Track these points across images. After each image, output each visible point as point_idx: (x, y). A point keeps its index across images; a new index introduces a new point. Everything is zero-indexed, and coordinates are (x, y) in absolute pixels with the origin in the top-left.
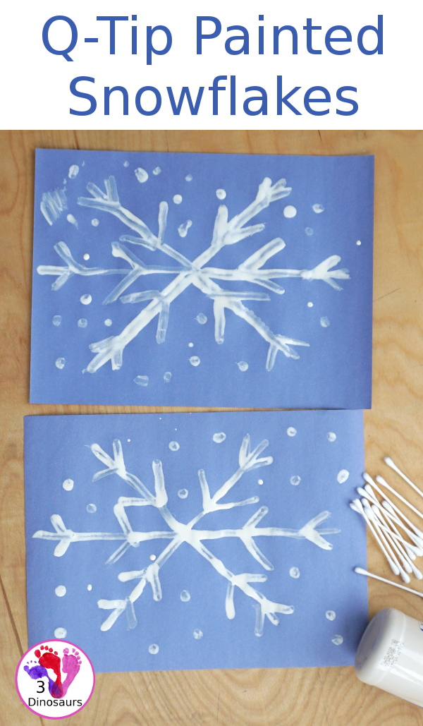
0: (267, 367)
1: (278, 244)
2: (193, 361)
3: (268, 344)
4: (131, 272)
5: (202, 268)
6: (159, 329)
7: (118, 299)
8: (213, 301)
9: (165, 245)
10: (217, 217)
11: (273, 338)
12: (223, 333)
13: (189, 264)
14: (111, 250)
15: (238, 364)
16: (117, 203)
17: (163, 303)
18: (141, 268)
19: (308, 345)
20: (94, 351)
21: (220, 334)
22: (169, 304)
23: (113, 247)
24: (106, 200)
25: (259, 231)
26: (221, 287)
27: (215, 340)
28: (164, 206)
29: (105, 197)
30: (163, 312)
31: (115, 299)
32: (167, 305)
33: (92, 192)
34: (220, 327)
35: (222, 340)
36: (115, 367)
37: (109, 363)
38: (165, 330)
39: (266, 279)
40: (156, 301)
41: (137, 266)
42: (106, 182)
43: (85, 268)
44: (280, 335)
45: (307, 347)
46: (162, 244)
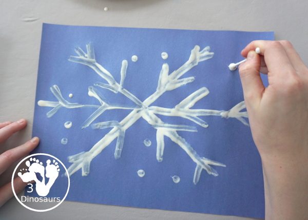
0: (194, 181)
1: (204, 91)
2: (140, 173)
3: (195, 164)
4: (100, 107)
5: (149, 106)
6: (117, 149)
7: (90, 125)
8: (156, 130)
9: (124, 89)
10: (161, 71)
11: (199, 160)
12: (162, 154)
13: (140, 103)
14: (88, 91)
15: (173, 177)
16: (94, 60)
17: (121, 130)
18: (107, 105)
19: (225, 166)
20: (70, 161)
21: (160, 155)
22: (125, 131)
23: (89, 89)
24: (86, 57)
25: (190, 81)
26: (162, 120)
27: (156, 159)
28: (124, 63)
29: (86, 55)
30: (121, 137)
31: (88, 125)
32: (123, 132)
33: (77, 52)
34: (160, 150)
35: (162, 159)
36: (84, 174)
37: (80, 170)
38: (121, 150)
39: (195, 115)
40: (115, 128)
41: (104, 103)
42: (87, 46)
43: (69, 103)
44: (204, 158)
45: (224, 167)
46: (122, 89)
